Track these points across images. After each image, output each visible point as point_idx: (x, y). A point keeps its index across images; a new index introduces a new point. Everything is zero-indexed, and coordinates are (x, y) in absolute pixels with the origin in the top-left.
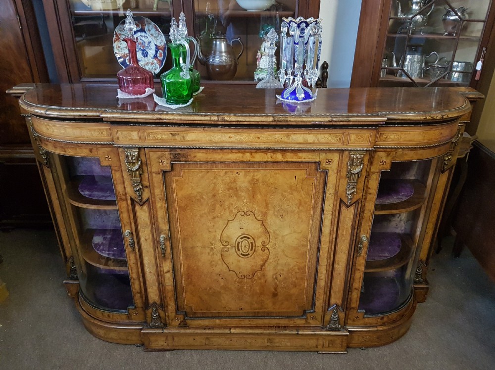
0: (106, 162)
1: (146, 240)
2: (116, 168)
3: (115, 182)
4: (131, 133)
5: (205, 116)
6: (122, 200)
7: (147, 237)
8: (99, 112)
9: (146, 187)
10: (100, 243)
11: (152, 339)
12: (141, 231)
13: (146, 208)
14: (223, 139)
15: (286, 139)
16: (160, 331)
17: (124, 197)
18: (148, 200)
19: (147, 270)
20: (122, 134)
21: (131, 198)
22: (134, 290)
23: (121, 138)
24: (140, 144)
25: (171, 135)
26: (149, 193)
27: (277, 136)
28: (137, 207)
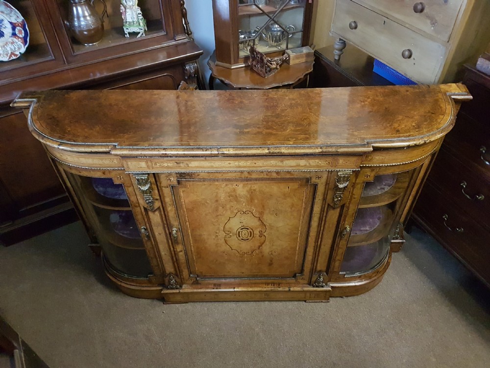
0: (119, 181)
1: (160, 234)
2: (128, 185)
4: (140, 163)
5: (206, 151)
6: (136, 206)
7: (160, 232)
8: (108, 148)
9: (157, 200)
10: (118, 222)
11: (170, 296)
12: (154, 228)
13: (157, 213)
14: (223, 165)
15: (280, 164)
16: (177, 291)
17: (137, 205)
18: (159, 208)
19: (163, 253)
20: (131, 164)
21: (144, 208)
22: (152, 265)
23: (131, 167)
24: (148, 170)
25: (176, 163)
26: (160, 204)
27: (272, 162)
28: (150, 214)
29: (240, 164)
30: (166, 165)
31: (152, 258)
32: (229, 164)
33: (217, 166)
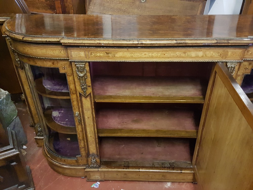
0: (64, 70)
1: (88, 118)
2: (70, 74)
3: (69, 83)
4: (80, 52)
5: (129, 41)
6: (73, 94)
7: (89, 116)
8: (59, 39)
9: (89, 86)
10: (57, 116)
11: (91, 174)
12: (85, 112)
13: (88, 99)
14: (140, 56)
15: (183, 55)
16: (97, 170)
17: (75, 92)
18: (90, 94)
19: (89, 135)
20: (74, 53)
21: (80, 94)
22: (80, 146)
23: (73, 56)
24: (86, 59)
25: (106, 54)
26: (91, 90)
27: (177, 53)
28: (83, 99)
29: (153, 55)
30: (98, 55)
31: (80, 140)
32: (145, 54)
33: (136, 56)
